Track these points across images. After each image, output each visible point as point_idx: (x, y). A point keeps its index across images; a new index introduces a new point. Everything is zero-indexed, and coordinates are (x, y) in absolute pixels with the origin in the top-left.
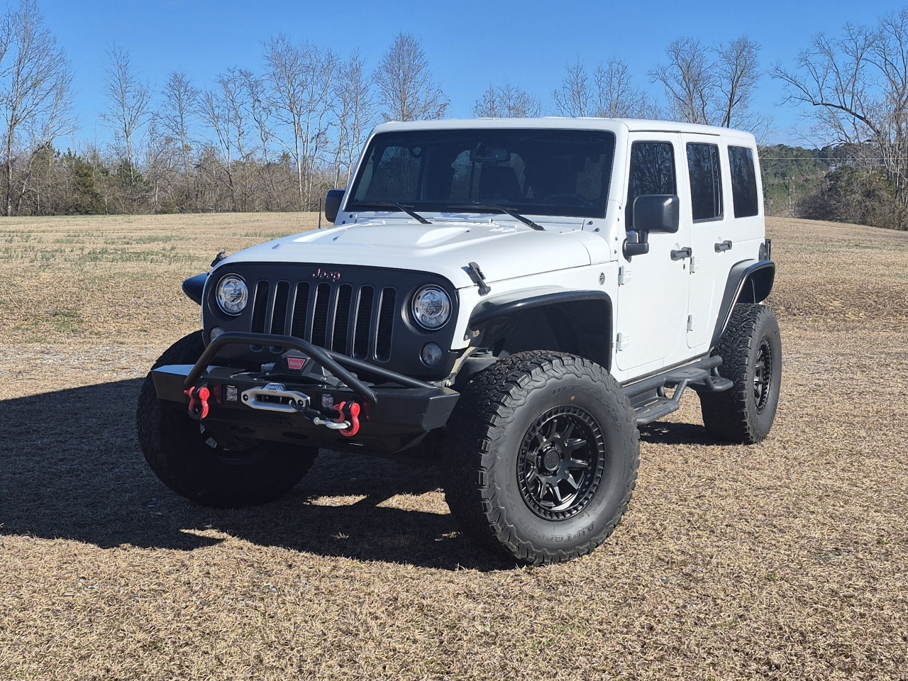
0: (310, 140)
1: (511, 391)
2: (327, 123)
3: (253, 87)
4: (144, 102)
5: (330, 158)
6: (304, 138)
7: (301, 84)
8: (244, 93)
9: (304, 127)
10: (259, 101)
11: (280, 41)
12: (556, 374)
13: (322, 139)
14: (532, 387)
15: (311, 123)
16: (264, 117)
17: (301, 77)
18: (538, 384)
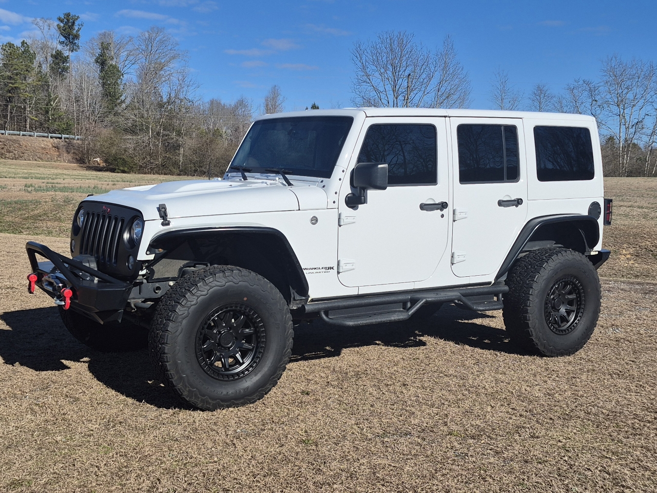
0: (630, 127)
1: (198, 285)
2: (644, 114)
3: (592, 92)
4: (515, 105)
5: (645, 138)
6: (627, 126)
7: (627, 88)
8: (585, 96)
9: (627, 118)
10: (596, 100)
11: (614, 59)
12: (234, 280)
13: (640, 126)
14: (215, 285)
15: (633, 115)
16: (599, 112)
17: (629, 83)
18: (218, 284)
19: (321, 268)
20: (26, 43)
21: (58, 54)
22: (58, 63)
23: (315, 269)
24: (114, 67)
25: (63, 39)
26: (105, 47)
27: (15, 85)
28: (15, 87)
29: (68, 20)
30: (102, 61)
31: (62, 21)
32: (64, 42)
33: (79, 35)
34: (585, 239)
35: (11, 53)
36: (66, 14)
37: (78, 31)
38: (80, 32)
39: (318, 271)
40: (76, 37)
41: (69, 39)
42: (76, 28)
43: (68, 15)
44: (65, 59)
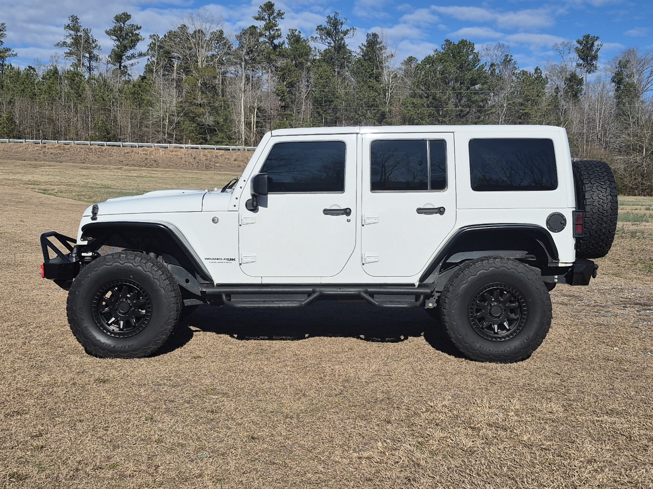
12: (120, 262)
14: (104, 264)
18: (108, 264)
19: (223, 259)
20: (539, 69)
21: (572, 77)
22: (572, 86)
23: (218, 259)
24: (632, 85)
25: (581, 62)
26: (623, 65)
27: (525, 111)
28: (525, 113)
29: (587, 42)
30: (618, 80)
31: (581, 44)
32: (581, 64)
33: (597, 56)
34: (545, 250)
35: (523, 80)
36: (585, 36)
37: (597, 51)
38: (599, 53)
39: (221, 261)
40: (595, 57)
41: (587, 60)
42: (595, 48)
43: (587, 37)
44: (580, 82)
